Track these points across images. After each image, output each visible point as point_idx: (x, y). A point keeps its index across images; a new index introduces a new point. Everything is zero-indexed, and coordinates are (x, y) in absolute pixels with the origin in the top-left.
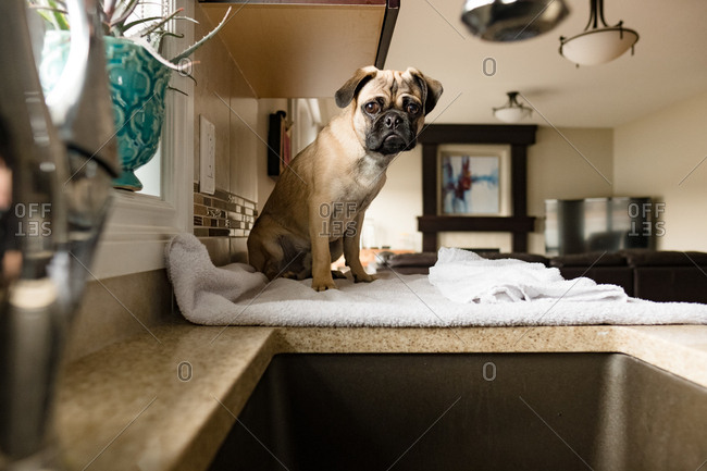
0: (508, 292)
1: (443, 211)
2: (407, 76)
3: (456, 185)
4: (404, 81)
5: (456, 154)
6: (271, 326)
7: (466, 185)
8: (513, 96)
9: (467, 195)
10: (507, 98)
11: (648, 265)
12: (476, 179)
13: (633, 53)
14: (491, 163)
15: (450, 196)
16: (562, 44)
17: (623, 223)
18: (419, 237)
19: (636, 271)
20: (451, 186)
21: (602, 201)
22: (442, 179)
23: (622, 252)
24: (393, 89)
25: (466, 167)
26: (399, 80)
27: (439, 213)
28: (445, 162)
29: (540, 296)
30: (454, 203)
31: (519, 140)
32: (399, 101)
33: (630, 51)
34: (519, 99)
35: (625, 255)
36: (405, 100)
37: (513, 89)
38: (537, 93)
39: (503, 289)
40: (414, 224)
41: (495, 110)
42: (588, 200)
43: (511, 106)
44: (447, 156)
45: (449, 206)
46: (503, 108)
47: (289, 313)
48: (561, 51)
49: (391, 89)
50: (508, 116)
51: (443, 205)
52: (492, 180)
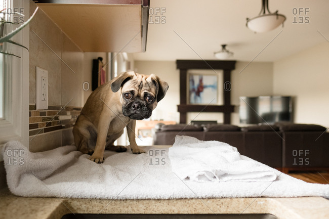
0: (206, 175)
1: (189, 102)
2: (149, 80)
3: (196, 90)
4: (147, 83)
5: (196, 74)
6: (62, 198)
7: (201, 90)
8: (224, 46)
9: (202, 94)
10: (221, 48)
11: (290, 131)
12: (206, 87)
13: (283, 26)
14: (213, 79)
15: (193, 95)
16: (248, 21)
17: (278, 108)
18: (178, 115)
19: (284, 134)
20: (194, 90)
21: (268, 98)
22: (189, 86)
23: (277, 123)
24: (140, 87)
25: (201, 81)
26: (144, 82)
27: (188, 103)
28: (191, 79)
29: (225, 175)
30: (195, 98)
31: (227, 67)
32: (142, 94)
33: (281, 25)
34: (227, 48)
35: (278, 125)
36: (146, 94)
37: (224, 43)
38: (236, 45)
39: (204, 173)
40: (176, 109)
41: (215, 53)
42: (261, 97)
43: (223, 51)
44: (192, 75)
45: (193, 100)
46: (219, 52)
47: (72, 191)
48: (247, 25)
49: (139, 86)
50: (221, 56)
51: (190, 99)
52: (214, 87)
